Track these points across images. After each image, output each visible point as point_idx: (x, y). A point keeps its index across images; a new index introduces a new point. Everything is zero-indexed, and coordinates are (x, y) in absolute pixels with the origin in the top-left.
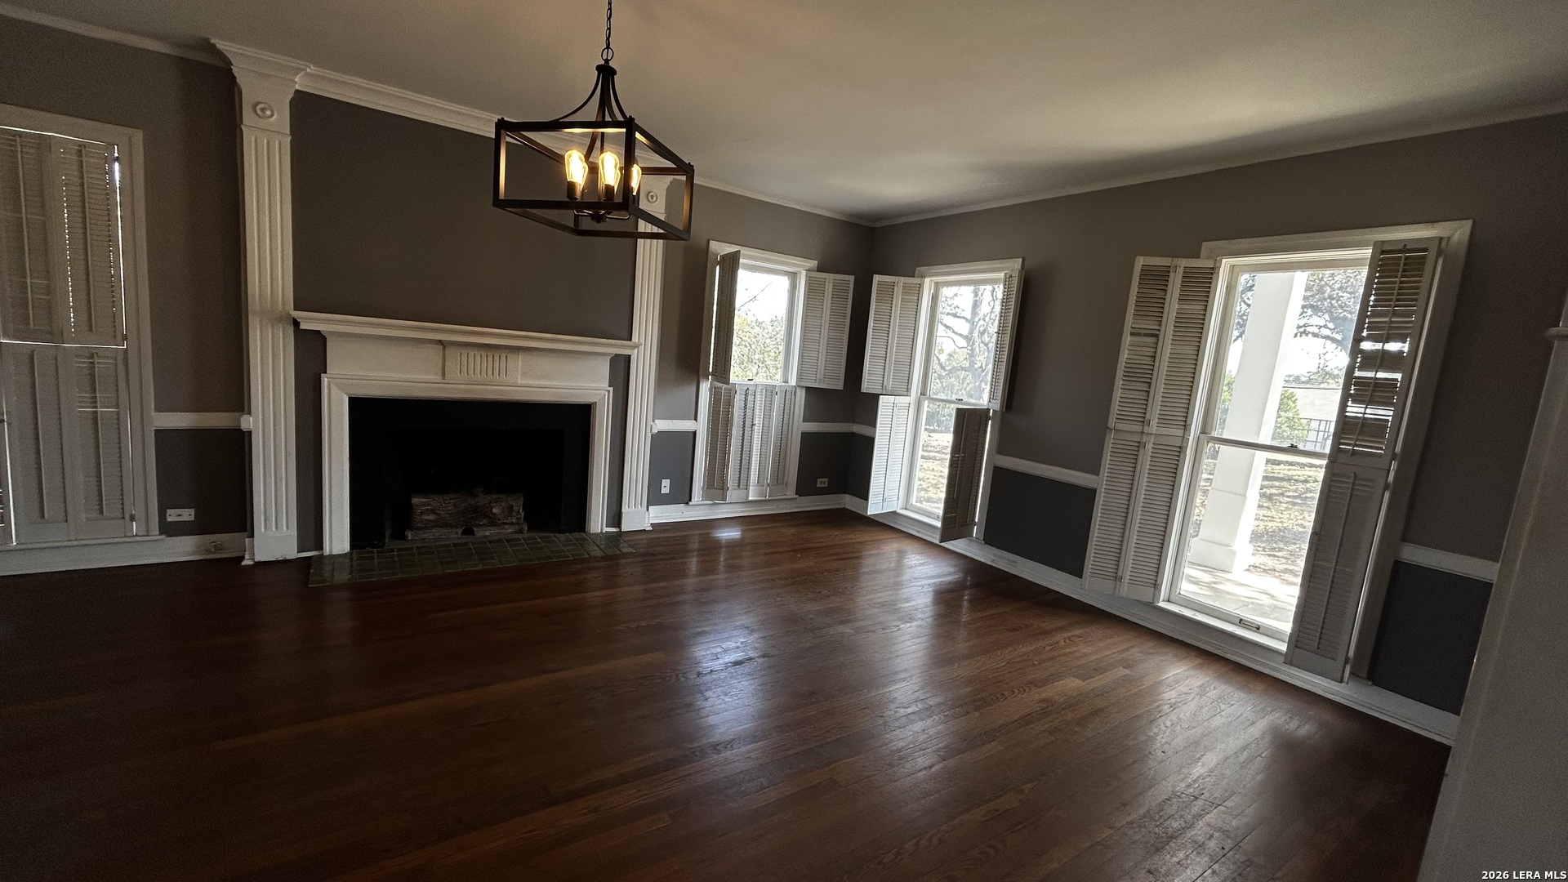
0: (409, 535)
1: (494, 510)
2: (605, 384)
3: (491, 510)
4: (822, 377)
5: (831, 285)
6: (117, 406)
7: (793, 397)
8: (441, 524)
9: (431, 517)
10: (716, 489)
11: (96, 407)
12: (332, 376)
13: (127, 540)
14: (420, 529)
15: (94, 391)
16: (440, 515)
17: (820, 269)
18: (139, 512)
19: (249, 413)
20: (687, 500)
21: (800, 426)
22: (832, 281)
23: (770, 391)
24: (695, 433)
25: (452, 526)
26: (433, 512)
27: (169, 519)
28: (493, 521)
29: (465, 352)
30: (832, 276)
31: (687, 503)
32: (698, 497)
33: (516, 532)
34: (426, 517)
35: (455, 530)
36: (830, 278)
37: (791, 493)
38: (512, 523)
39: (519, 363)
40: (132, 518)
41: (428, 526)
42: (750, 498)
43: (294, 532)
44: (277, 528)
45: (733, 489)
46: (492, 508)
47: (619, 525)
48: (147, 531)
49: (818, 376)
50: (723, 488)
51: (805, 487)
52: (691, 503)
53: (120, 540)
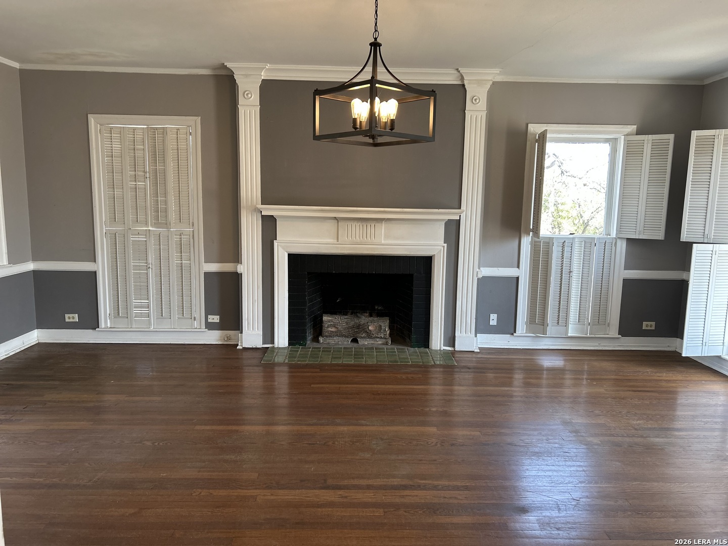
0: (321, 339)
1: (370, 328)
2: (441, 242)
3: (368, 328)
4: (642, 229)
5: (650, 145)
6: (190, 260)
7: (614, 248)
8: (339, 334)
9: (333, 329)
10: (537, 324)
11: (182, 261)
12: (280, 241)
13: (193, 330)
14: (327, 336)
15: (181, 253)
16: (338, 328)
17: (639, 133)
18: (197, 316)
19: (241, 264)
20: (513, 331)
21: (621, 273)
22: (650, 142)
23: (589, 243)
24: (518, 278)
25: (346, 336)
26: (334, 326)
27: (209, 321)
28: (369, 335)
29: (349, 223)
30: (650, 137)
31: (512, 334)
32: (523, 330)
33: (383, 344)
34: (330, 329)
35: (347, 339)
36: (648, 140)
37: (614, 332)
38: (381, 338)
39: (382, 228)
40: (195, 319)
41: (331, 335)
42: (569, 335)
43: (261, 333)
44: (253, 329)
45: (552, 326)
46: (369, 326)
47: (454, 346)
48: (201, 326)
49: (638, 228)
50: (543, 323)
51: (628, 327)
52: (515, 334)
53: (190, 330)
